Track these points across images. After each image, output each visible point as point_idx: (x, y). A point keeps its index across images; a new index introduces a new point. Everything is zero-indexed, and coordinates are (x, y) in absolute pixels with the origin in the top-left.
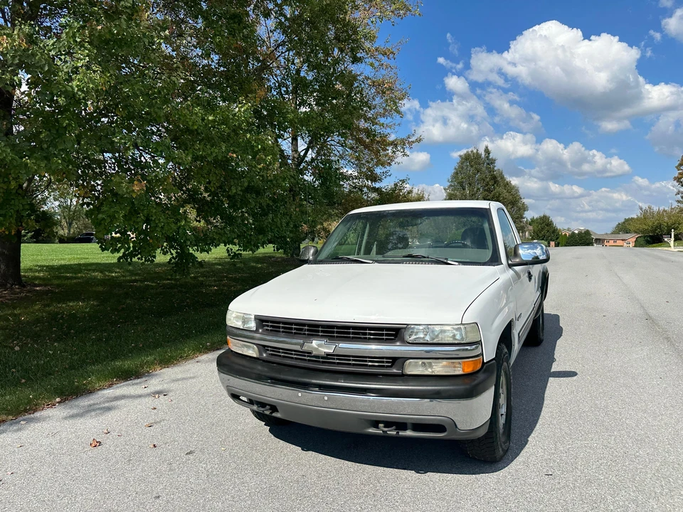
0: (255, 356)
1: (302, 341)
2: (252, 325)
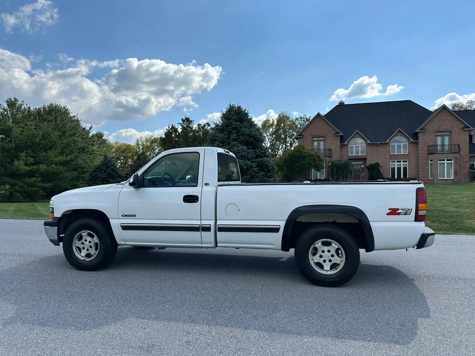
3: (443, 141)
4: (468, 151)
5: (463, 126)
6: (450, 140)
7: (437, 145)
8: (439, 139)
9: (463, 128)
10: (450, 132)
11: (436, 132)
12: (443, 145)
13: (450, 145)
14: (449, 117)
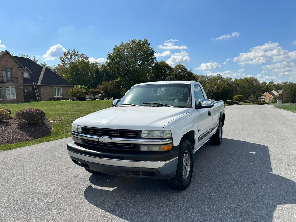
0: (81, 143)
1: (98, 137)
2: (80, 131)
3: (7, 74)
4: (22, 82)
5: (19, 66)
6: (11, 74)
7: (3, 77)
8: (4, 73)
9: (19, 68)
10: (11, 69)
11: (2, 68)
12: (7, 77)
13: (12, 77)
14: (10, 60)
